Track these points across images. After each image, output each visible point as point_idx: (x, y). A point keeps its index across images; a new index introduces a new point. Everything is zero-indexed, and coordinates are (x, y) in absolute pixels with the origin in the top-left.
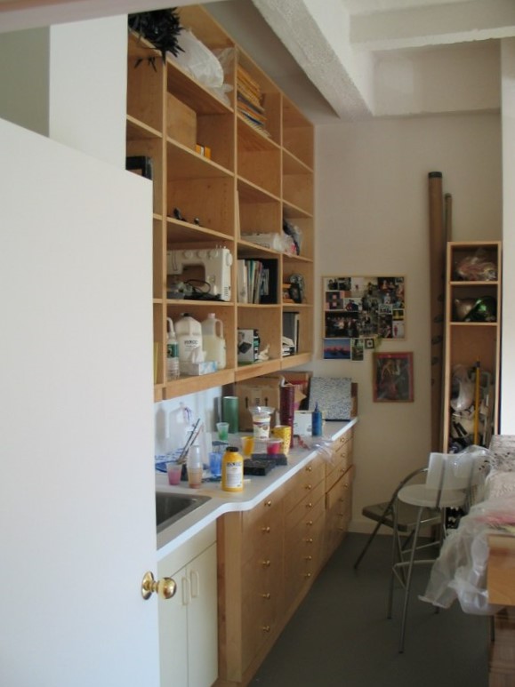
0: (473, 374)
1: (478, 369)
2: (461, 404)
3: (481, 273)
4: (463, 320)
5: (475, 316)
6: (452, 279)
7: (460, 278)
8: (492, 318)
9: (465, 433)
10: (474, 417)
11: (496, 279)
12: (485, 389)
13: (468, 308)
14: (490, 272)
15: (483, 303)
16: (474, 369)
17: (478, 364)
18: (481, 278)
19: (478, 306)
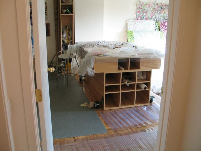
0: (66, 28)
1: (67, 27)
2: (65, 36)
3: (69, 2)
4: (64, 14)
5: (67, 13)
6: (62, 3)
7: (63, 3)
8: (71, 13)
9: (65, 43)
10: (67, 39)
11: (73, 3)
12: (69, 32)
13: (65, 11)
14: (71, 1)
15: (68, 10)
16: (66, 27)
17: (67, 25)
18: (69, 3)
19: (67, 11)
